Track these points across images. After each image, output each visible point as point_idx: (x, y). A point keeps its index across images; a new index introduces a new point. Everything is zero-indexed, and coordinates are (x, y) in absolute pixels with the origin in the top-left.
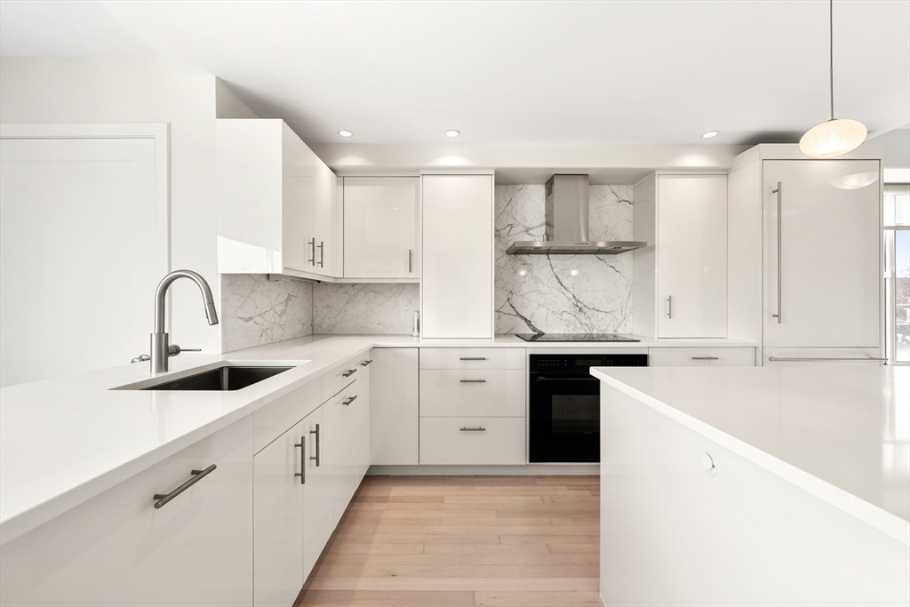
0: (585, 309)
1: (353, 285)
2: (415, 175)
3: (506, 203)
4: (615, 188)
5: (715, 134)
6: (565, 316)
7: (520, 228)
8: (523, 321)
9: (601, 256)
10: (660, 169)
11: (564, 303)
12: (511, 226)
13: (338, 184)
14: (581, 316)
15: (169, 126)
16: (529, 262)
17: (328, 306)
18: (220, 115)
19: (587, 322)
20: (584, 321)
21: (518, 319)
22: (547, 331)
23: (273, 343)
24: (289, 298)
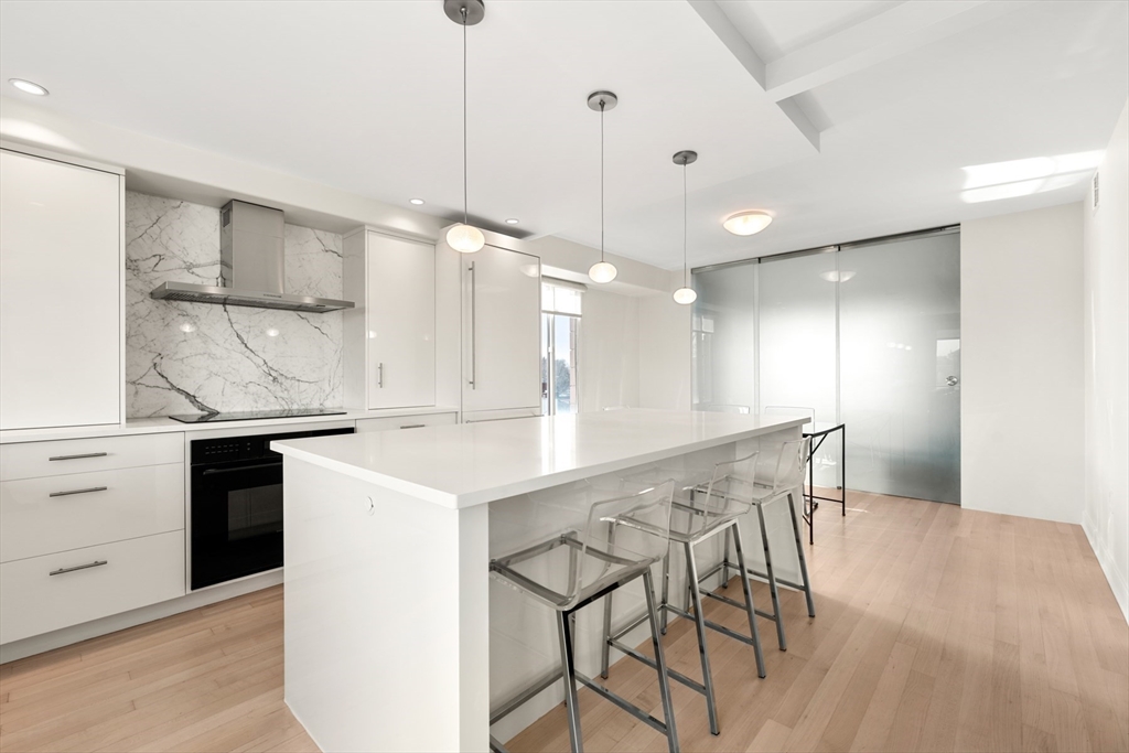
0: (279, 378)
3: (149, 223)
4: (320, 234)
6: (252, 388)
7: (175, 263)
9: (303, 314)
10: (370, 225)
11: (249, 370)
12: (160, 257)
14: (276, 388)
16: (194, 313)
19: (285, 395)
20: (279, 394)
21: (174, 393)
22: (223, 409)
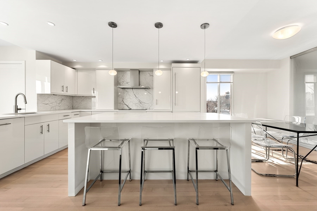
0: (142, 103)
1: (83, 96)
2: (94, 70)
3: (122, 76)
4: (149, 72)
5: (163, 61)
6: (137, 104)
7: (125, 82)
8: (126, 106)
9: (146, 89)
10: (154, 69)
11: (136, 101)
12: (123, 82)
13: (76, 72)
14: (141, 104)
15: (25, 61)
16: (128, 91)
17: (77, 102)
18: (37, 59)
19: (142, 106)
20: (141, 106)
21: (125, 105)
22: (132, 108)
23: (56, 110)
24: (63, 99)
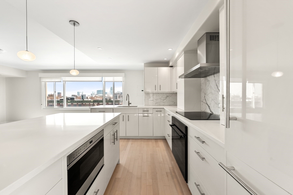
8: (208, 106)
22: (214, 113)
23: (160, 105)
24: (167, 96)
